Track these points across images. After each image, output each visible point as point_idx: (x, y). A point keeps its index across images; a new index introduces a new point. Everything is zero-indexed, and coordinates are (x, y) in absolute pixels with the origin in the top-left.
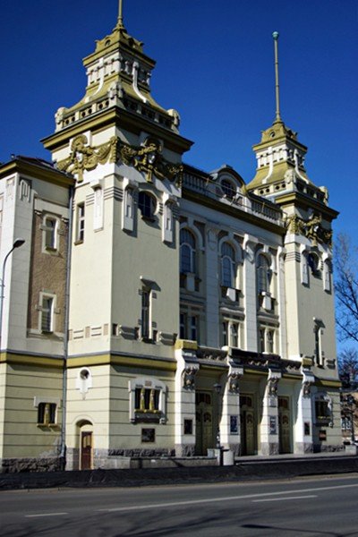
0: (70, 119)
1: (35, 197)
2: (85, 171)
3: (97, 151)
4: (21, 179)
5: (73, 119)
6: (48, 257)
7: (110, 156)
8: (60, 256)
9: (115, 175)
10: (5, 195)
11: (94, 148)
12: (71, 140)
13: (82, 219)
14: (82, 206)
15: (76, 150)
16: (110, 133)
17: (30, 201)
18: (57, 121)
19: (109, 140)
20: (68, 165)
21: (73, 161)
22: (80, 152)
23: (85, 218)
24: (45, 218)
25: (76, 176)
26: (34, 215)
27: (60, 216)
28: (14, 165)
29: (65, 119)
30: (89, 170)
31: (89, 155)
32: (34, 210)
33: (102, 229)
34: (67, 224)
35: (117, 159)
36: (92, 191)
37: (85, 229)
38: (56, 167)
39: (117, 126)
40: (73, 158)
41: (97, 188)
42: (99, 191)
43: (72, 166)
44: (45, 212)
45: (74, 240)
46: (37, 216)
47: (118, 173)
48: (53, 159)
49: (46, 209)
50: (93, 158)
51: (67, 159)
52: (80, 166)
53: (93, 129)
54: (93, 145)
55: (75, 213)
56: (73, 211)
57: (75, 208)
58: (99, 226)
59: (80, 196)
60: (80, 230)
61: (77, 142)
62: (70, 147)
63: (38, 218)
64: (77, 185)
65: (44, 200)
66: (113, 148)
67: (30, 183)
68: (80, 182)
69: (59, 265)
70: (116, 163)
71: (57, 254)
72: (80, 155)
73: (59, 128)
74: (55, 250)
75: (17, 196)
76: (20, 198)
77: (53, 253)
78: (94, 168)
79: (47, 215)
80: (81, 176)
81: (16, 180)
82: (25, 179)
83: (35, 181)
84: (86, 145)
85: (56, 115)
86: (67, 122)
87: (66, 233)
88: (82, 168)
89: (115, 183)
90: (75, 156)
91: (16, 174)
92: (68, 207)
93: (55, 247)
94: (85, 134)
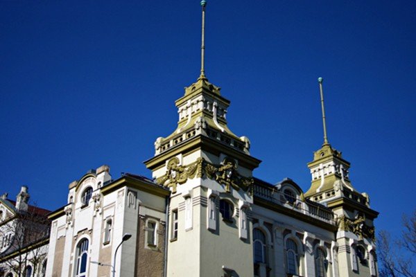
0: (166, 146)
1: (139, 205)
2: (178, 184)
3: (187, 169)
4: (128, 191)
5: (169, 146)
6: (149, 252)
7: (197, 172)
8: (159, 251)
9: (201, 186)
10: (116, 203)
11: (185, 167)
12: (167, 162)
13: (175, 222)
14: (176, 211)
15: (171, 169)
16: (197, 155)
17: (135, 208)
18: (156, 147)
19: (195, 160)
20: (165, 181)
21: (168, 177)
22: (174, 170)
23: (179, 221)
24: (147, 221)
25: (171, 189)
26: (139, 218)
27: (159, 220)
28: (124, 180)
29: (162, 146)
30: (181, 183)
31: (181, 172)
32: (139, 215)
33: (192, 228)
34: (165, 225)
35: (203, 175)
36: (184, 199)
37: (178, 230)
38: (155, 182)
39: (202, 149)
40: (169, 175)
41: (187, 197)
42: (189, 200)
43: (168, 181)
44: (147, 217)
45: (170, 238)
46: (141, 219)
47: (204, 185)
48: (153, 176)
49: (148, 214)
50: (184, 175)
51: (164, 176)
52: (174, 180)
53: (184, 153)
54: (184, 165)
55: (170, 217)
57: (171, 213)
58: (188, 226)
59: (174, 203)
60: (174, 230)
61: (171, 163)
62: (166, 166)
63: (142, 221)
64: (172, 195)
65: (146, 207)
66: (200, 166)
67: (136, 194)
68: (174, 193)
69: (159, 258)
70: (201, 177)
71: (156, 249)
72: (174, 173)
73: (158, 153)
74: (155, 246)
75: (126, 204)
76: (128, 206)
77: (153, 249)
78: (185, 182)
79: (149, 219)
80: (175, 188)
81: (125, 191)
82: (132, 191)
83: (139, 192)
84: (178, 165)
85: (155, 143)
86: (164, 148)
87: (163, 233)
88: (176, 182)
89: (201, 193)
90: (170, 173)
91: (125, 188)
92: (165, 213)
93: (155, 244)
94: (177, 156)
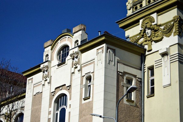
0: (138, 6)
1: (118, 62)
2: (153, 43)
3: (162, 27)
4: (108, 48)
5: (141, 6)
6: (128, 107)
7: (174, 30)
8: (136, 106)
9: (178, 44)
10: (95, 60)
11: (160, 25)
12: (141, 21)
13: (152, 78)
14: (151, 69)
15: (146, 28)
16: (173, 13)
17: (114, 65)
18: (128, 7)
19: (172, 19)
20: (139, 39)
21: (143, 36)
22: (149, 29)
23: (156, 77)
24: (125, 78)
25: (146, 47)
26: (118, 75)
27: (135, 76)
28: (103, 38)
29: (134, 6)
30: (156, 41)
31: (156, 31)
32: (118, 72)
33: (170, 85)
34: (141, 82)
35: (180, 33)
36: (160, 57)
37: (155, 86)
39: (178, 8)
40: (143, 34)
41: (164, 55)
42: (166, 57)
43: (142, 40)
44: (125, 73)
45: (146, 94)
46: (120, 75)
47: (181, 43)
48: (126, 35)
49: (126, 71)
50: (159, 33)
51: (137, 35)
52: (149, 39)
53: (159, 12)
54: (159, 23)
55: (146, 74)
56: (144, 72)
57: (146, 70)
58: (167, 82)
59: (149, 61)
60: (150, 87)
61: (146, 21)
62: (140, 25)
63: (120, 77)
64: (147, 53)
65: (124, 64)
66: (176, 25)
67: (114, 51)
68: (149, 51)
69: (136, 113)
70: (178, 35)
71: (134, 104)
72: (149, 31)
73: (130, 13)
74: (133, 102)
75: (106, 61)
76: (108, 63)
77: (132, 104)
78: (161, 40)
79: (127, 76)
80: (150, 46)
81: (104, 49)
82: (110, 49)
83: (118, 50)
84: (153, 24)
85: (127, 4)
86: (136, 8)
87: (139, 89)
88: (151, 41)
89: (179, 51)
90: (145, 31)
91: (104, 45)
92: (141, 70)
93: (133, 99)
94: (152, 15)
